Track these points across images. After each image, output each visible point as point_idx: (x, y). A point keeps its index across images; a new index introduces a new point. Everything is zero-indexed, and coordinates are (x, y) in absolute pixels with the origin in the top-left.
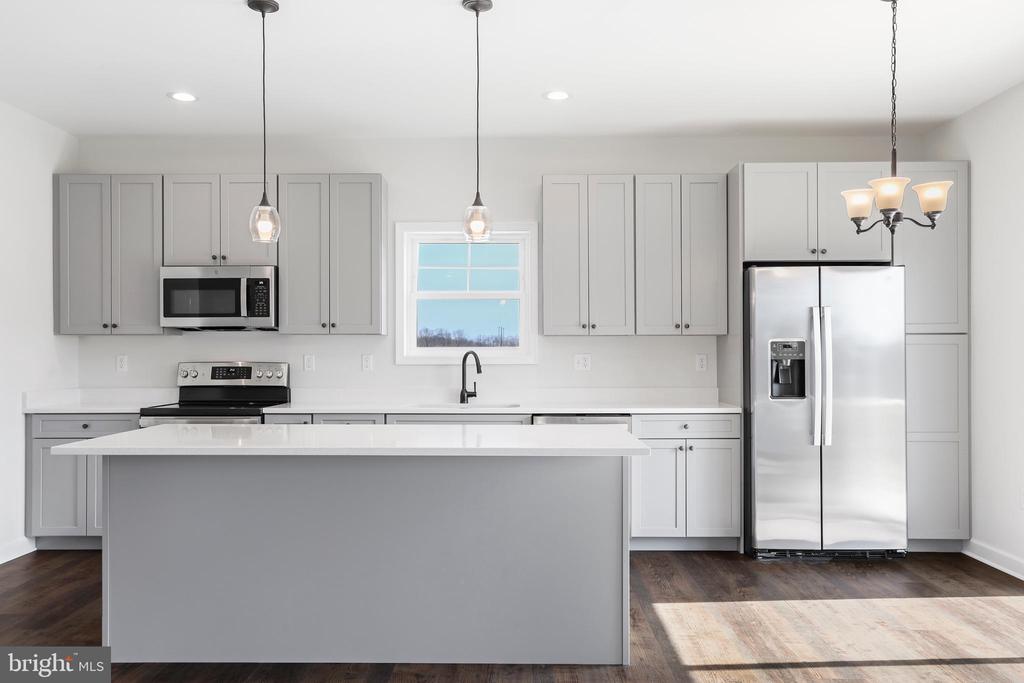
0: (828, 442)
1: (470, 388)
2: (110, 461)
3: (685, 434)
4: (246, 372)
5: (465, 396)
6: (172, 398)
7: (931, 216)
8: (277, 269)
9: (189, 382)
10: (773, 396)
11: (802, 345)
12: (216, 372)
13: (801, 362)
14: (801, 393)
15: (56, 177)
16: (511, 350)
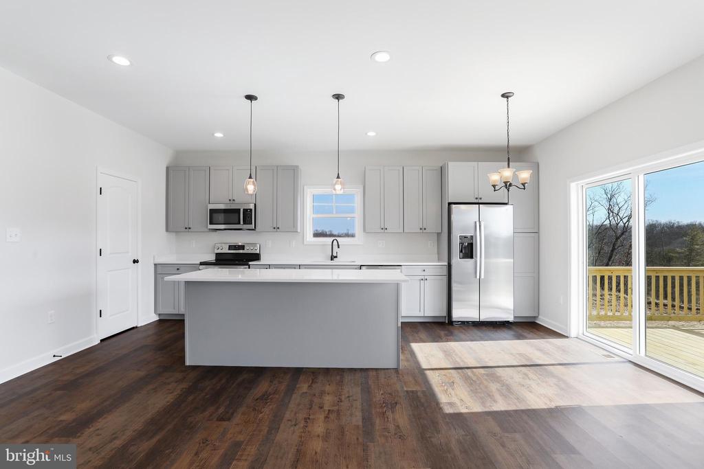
0: (482, 277)
1: (335, 254)
2: (188, 283)
3: (424, 273)
4: (242, 247)
5: (333, 258)
6: (212, 258)
7: (523, 184)
8: (255, 205)
9: (219, 251)
10: (460, 258)
11: (472, 237)
12: (230, 247)
13: (472, 244)
14: (472, 257)
15: (168, 168)
16: (352, 239)
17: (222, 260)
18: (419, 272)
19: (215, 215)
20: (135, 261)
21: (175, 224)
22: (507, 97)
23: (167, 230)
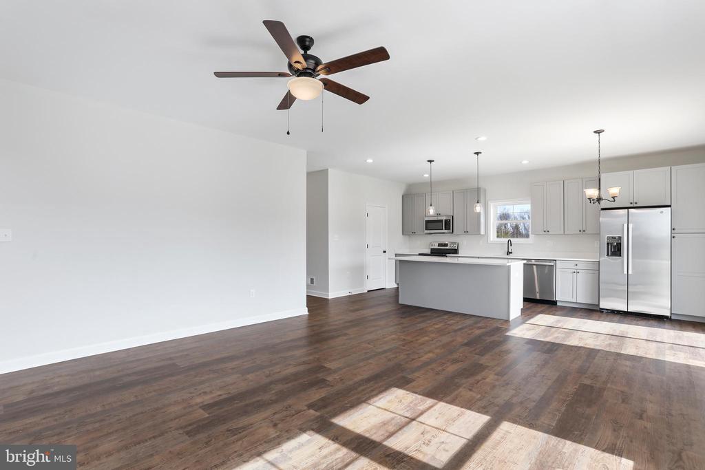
0: (630, 272)
1: (510, 251)
3: (577, 267)
4: (446, 245)
5: (509, 253)
7: (613, 198)
8: (453, 217)
9: (433, 247)
10: (608, 255)
11: (620, 238)
12: (439, 245)
13: (620, 244)
14: (620, 256)
15: (403, 196)
16: (526, 239)
17: (434, 252)
18: (572, 266)
19: (429, 224)
20: (384, 252)
21: (407, 231)
22: (599, 133)
23: (403, 234)
